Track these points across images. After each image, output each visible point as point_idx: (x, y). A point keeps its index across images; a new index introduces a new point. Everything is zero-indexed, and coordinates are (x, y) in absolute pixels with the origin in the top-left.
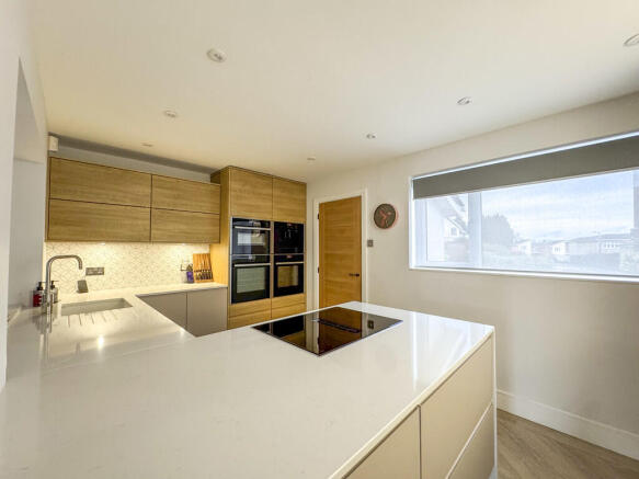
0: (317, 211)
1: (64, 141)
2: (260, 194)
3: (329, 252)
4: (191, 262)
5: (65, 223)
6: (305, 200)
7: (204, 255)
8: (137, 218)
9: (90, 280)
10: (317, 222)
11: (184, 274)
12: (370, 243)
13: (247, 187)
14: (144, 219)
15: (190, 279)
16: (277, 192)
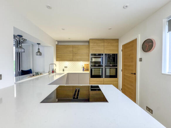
0: (121, 49)
1: (59, 42)
2: (99, 46)
3: (125, 64)
4: (84, 66)
5: (59, 58)
6: (118, 45)
7: (87, 64)
8: (70, 56)
9: (65, 69)
10: (121, 52)
11: (82, 69)
12: (141, 60)
13: (95, 44)
14: (71, 56)
15: (83, 70)
16: (105, 44)
